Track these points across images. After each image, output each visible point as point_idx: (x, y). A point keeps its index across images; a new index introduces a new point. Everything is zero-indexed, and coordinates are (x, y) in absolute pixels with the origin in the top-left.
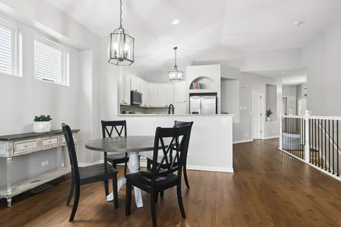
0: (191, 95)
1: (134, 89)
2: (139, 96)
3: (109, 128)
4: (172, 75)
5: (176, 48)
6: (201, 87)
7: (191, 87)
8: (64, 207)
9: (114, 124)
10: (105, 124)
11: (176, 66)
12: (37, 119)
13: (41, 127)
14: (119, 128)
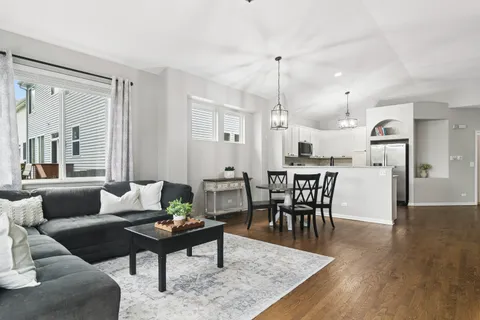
0: (373, 143)
1: (302, 140)
2: (309, 146)
3: (273, 177)
4: (344, 123)
5: (348, 93)
6: (388, 132)
7: (373, 133)
8: (243, 225)
9: (277, 174)
10: (270, 174)
11: (348, 113)
12: (227, 169)
13: (229, 175)
14: (281, 177)
